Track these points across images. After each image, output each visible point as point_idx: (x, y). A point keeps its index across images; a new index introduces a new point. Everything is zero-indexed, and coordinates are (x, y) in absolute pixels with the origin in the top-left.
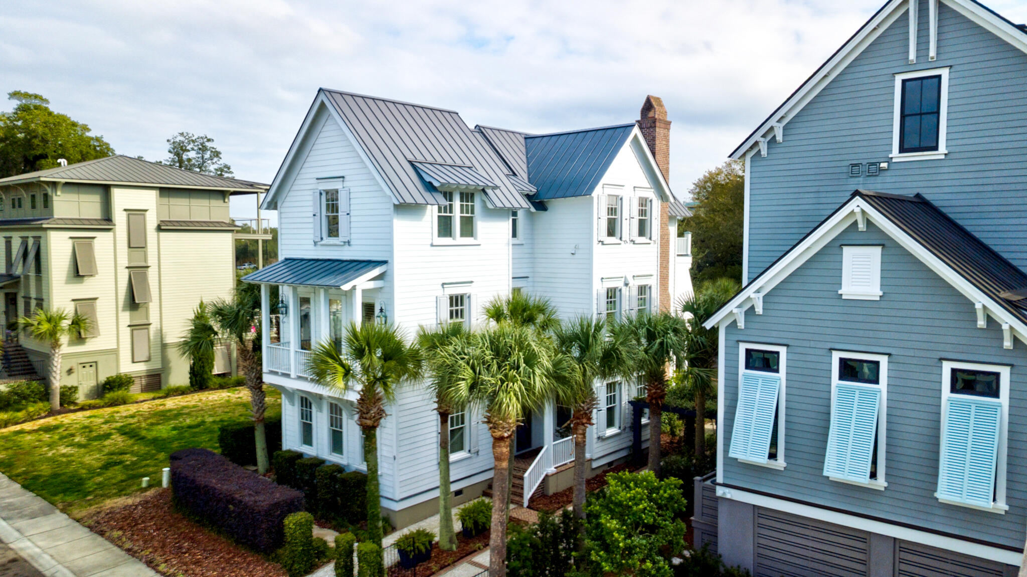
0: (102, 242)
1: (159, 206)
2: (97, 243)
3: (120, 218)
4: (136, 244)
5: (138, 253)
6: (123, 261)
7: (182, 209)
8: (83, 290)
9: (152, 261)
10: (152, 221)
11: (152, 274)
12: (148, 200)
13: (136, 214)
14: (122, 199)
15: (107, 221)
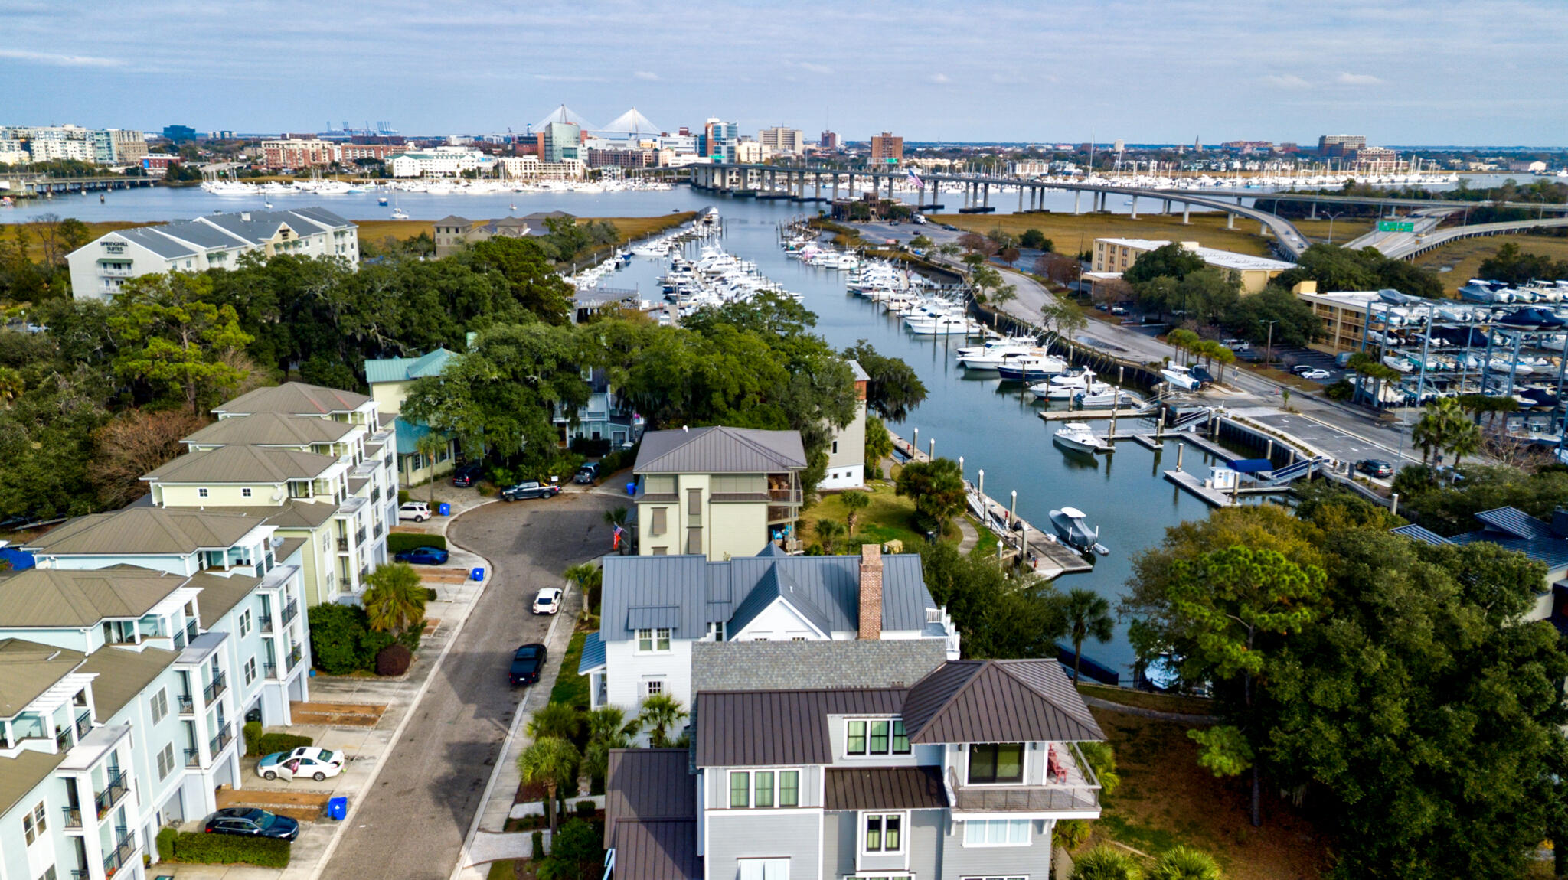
0: (672, 511)
1: (711, 487)
2: (668, 512)
3: (684, 495)
4: (694, 511)
5: (696, 518)
6: (685, 523)
7: (730, 487)
8: (659, 542)
9: (704, 523)
10: (705, 496)
11: (705, 532)
12: (702, 482)
13: (695, 493)
14: (686, 482)
15: (675, 497)
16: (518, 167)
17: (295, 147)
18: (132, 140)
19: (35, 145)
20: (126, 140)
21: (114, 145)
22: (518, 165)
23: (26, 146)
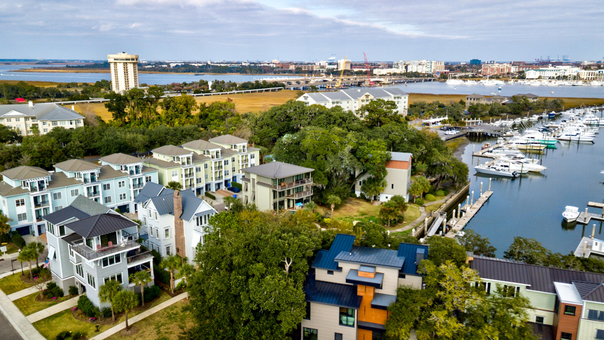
1: (258, 179)
2: (248, 185)
3: (251, 180)
4: (254, 186)
5: (254, 189)
8: (246, 194)
9: (256, 191)
10: (256, 182)
12: (255, 177)
14: (252, 176)
15: (249, 180)
16: (586, 75)
17: (494, 67)
18: (439, 65)
19: (409, 67)
20: (437, 65)
21: (433, 67)
22: (586, 74)
23: (406, 68)
